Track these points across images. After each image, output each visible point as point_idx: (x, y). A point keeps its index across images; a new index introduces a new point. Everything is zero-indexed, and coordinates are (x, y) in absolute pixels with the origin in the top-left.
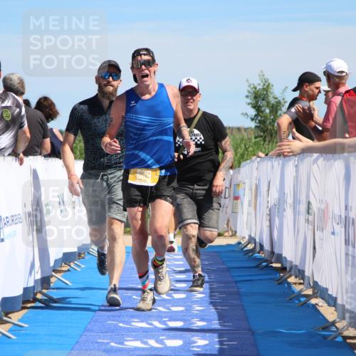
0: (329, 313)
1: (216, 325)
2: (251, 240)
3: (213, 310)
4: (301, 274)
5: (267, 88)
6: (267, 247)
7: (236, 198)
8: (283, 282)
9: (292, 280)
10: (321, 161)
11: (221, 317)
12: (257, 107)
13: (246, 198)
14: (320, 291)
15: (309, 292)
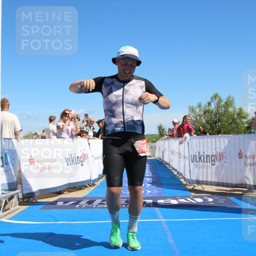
0: (175, 173)
1: (151, 176)
2: (159, 158)
3: (151, 173)
4: (169, 165)
5: (161, 126)
6: (162, 159)
7: (155, 149)
8: (165, 166)
9: (167, 166)
10: (173, 141)
11: (153, 174)
12: (159, 130)
13: (157, 149)
14: (173, 169)
15: (171, 169)
